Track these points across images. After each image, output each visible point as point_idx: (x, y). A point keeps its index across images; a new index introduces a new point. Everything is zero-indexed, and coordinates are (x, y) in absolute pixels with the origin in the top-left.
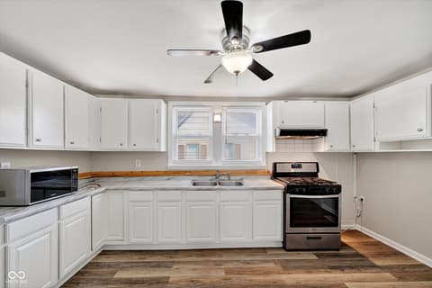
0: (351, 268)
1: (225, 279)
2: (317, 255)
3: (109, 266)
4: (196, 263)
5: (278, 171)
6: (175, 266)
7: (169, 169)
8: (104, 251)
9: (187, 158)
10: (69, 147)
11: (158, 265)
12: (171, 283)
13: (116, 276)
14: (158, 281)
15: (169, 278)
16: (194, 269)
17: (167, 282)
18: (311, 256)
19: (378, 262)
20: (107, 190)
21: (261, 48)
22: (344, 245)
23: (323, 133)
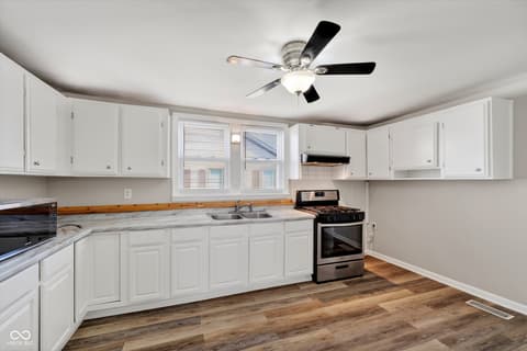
0: (377, 290)
1: (269, 323)
2: (347, 283)
3: (106, 339)
4: (229, 313)
5: (303, 199)
6: (203, 321)
7: (174, 201)
8: (85, 321)
9: (210, 186)
10: (32, 170)
11: (180, 324)
12: (209, 341)
14: (191, 342)
15: (202, 336)
16: (229, 321)
17: (203, 341)
18: (340, 285)
19: (397, 281)
20: (93, 232)
21: (325, 70)
22: (366, 271)
23: (345, 160)
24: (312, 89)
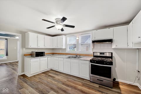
5: (95, 55)
13: (49, 74)
18: (97, 86)
24: (62, 28)
